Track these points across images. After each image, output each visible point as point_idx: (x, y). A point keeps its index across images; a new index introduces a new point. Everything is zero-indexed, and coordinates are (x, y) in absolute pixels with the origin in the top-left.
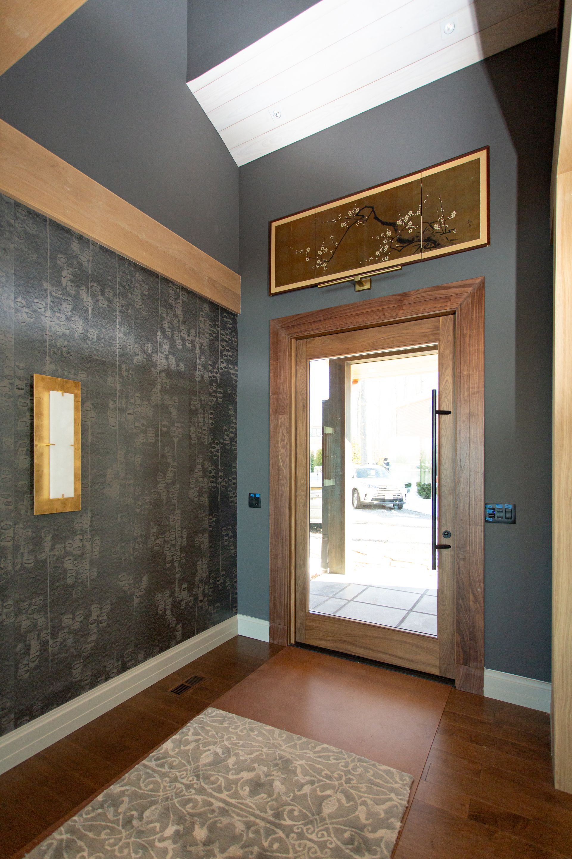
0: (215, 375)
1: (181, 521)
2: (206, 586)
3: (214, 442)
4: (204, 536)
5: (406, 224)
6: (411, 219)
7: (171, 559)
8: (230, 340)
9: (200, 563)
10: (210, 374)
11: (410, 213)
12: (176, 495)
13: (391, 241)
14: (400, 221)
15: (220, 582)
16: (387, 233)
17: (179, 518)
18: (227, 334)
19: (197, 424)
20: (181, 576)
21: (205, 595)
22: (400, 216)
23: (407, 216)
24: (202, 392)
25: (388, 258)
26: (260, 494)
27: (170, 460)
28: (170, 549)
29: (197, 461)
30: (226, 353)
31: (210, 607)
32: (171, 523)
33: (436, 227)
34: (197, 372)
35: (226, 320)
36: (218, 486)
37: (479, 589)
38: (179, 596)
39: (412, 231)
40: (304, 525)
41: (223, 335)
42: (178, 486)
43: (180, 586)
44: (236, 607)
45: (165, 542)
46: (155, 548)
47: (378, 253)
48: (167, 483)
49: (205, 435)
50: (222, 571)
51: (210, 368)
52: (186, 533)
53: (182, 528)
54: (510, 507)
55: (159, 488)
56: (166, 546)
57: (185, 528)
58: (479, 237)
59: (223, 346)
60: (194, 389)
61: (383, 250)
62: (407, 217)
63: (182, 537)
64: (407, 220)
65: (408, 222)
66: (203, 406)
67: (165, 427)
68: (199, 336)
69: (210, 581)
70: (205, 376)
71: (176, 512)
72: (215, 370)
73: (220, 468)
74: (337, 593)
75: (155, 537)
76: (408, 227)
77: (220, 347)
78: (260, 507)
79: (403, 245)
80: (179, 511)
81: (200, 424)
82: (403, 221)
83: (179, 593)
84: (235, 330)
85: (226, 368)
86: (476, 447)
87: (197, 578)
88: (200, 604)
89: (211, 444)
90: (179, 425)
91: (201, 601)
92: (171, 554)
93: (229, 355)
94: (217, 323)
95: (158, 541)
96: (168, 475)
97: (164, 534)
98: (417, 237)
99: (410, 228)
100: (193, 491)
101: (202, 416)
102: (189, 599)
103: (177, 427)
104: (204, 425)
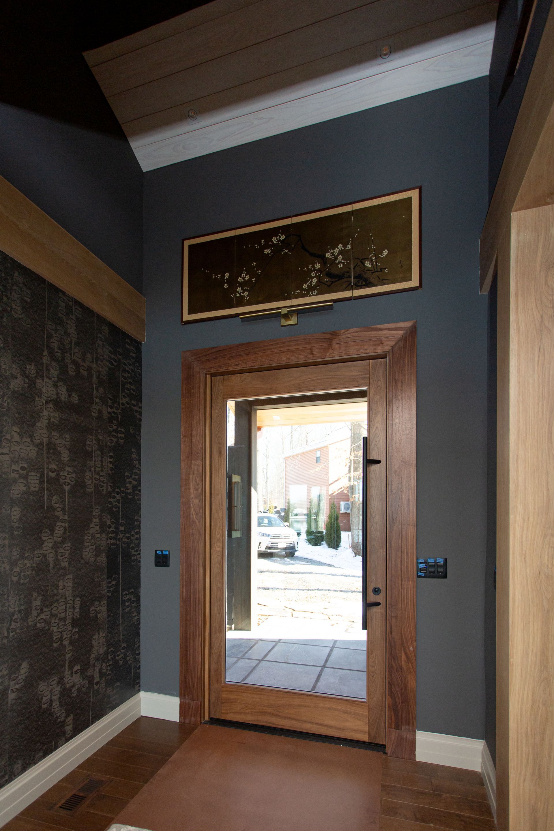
0: (115, 410)
1: (73, 587)
2: (104, 664)
3: (114, 491)
4: (102, 603)
5: (336, 258)
6: (341, 253)
7: (59, 636)
8: (133, 371)
9: (96, 637)
10: (110, 410)
11: (340, 246)
12: (66, 556)
13: (320, 274)
14: (329, 254)
15: (120, 657)
16: (315, 265)
17: (71, 584)
18: (130, 365)
19: (93, 469)
20: (73, 655)
21: (101, 675)
22: (330, 249)
23: (336, 249)
24: (99, 431)
25: (316, 292)
26: (169, 551)
27: (58, 513)
28: (58, 624)
29: (94, 514)
30: (128, 386)
31: (108, 689)
32: (60, 591)
33: (368, 264)
34: (94, 406)
35: (129, 347)
36: (118, 542)
37: (411, 648)
38: (70, 681)
39: (342, 266)
40: (219, 585)
41: (125, 364)
42: (69, 544)
43: (71, 668)
44: (139, 683)
45: (52, 615)
46: (39, 625)
47: (305, 286)
48: (55, 542)
49: (103, 482)
50: (123, 642)
51: (110, 402)
52: (79, 602)
53: (74, 596)
54: (441, 561)
55: (44, 549)
56: (53, 621)
57: (77, 596)
58: (410, 279)
59: (125, 378)
60: (90, 427)
61: (310, 283)
62: (336, 251)
63: (74, 608)
64: (336, 254)
65: (338, 255)
66: (101, 448)
67: (53, 472)
68: (96, 363)
69: (108, 657)
70: (104, 412)
71: (67, 577)
72: (115, 405)
73: (121, 521)
74: (246, 653)
75: (39, 611)
76: (338, 261)
77: (122, 379)
78: (168, 566)
79: (332, 280)
80: (71, 576)
81: (97, 469)
82: (332, 254)
83: (70, 678)
84: (138, 360)
85: (128, 404)
86: (408, 499)
87: (93, 656)
88: (96, 687)
89: (110, 493)
90: (71, 470)
91: (97, 683)
92: (60, 630)
93: (132, 389)
94: (118, 350)
95: (43, 616)
96: (57, 531)
97: (51, 605)
98: (348, 272)
99: (339, 263)
100: (88, 550)
101: (100, 459)
102: (82, 684)
103: (69, 472)
104: (102, 470)
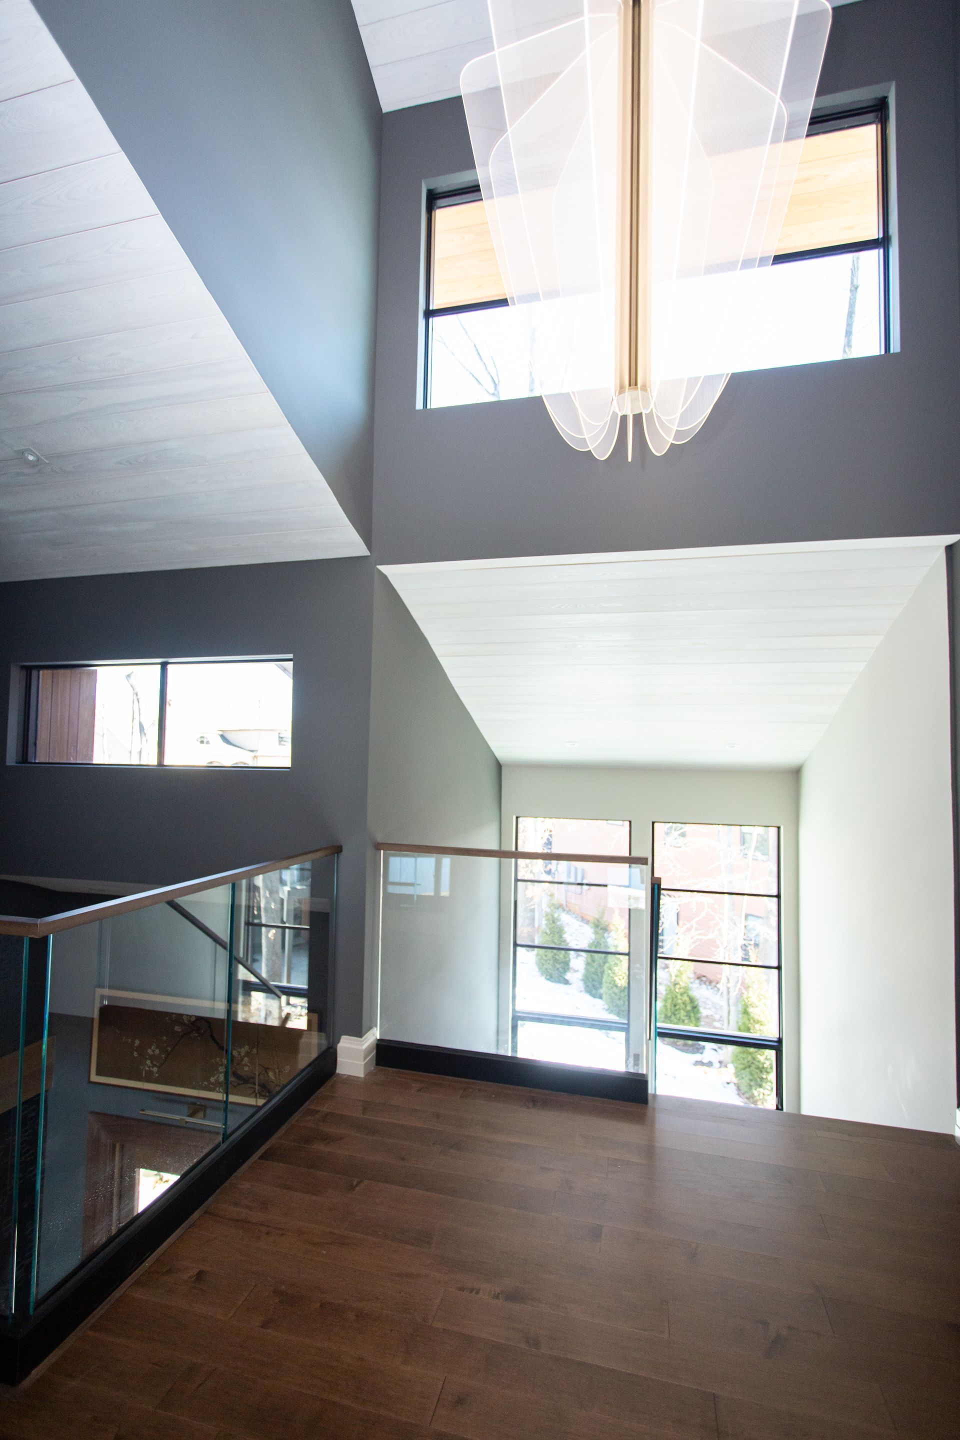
11: (247, 1048)
13: (227, 1071)
14: (236, 1053)
16: (223, 1060)
25: (222, 1089)
47: (213, 1079)
61: (217, 1077)
65: (244, 1057)
76: (244, 1063)
79: (236, 1081)
82: (239, 1053)
